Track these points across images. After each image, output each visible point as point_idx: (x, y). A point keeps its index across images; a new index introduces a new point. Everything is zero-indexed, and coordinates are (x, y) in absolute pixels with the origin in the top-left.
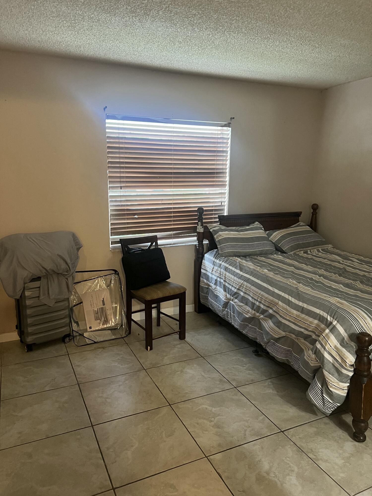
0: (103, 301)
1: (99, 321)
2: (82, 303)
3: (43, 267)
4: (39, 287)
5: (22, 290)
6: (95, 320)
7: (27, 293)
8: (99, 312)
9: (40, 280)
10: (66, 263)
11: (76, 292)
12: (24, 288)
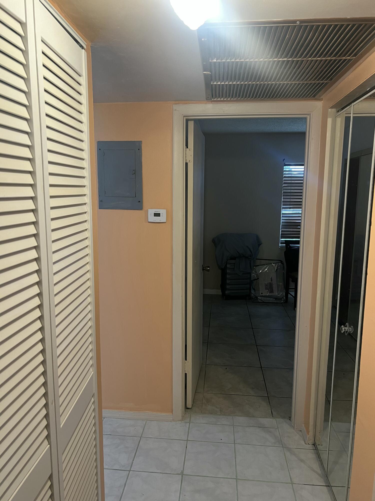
0: (271, 279)
1: (267, 290)
2: (258, 279)
3: (237, 252)
5: (225, 264)
6: (265, 289)
7: (228, 266)
8: (268, 285)
9: (236, 259)
10: (251, 252)
12: (227, 262)
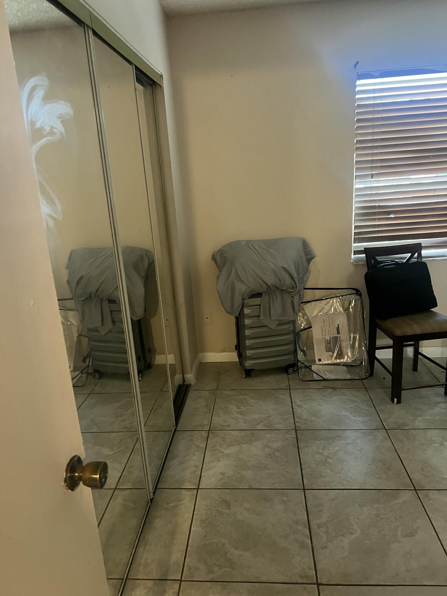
0: (338, 329)
1: (331, 353)
2: (311, 327)
4: (260, 305)
5: (240, 307)
6: (327, 351)
7: (246, 311)
8: (331, 342)
9: (261, 297)
10: (292, 278)
11: (304, 314)
12: (243, 303)
